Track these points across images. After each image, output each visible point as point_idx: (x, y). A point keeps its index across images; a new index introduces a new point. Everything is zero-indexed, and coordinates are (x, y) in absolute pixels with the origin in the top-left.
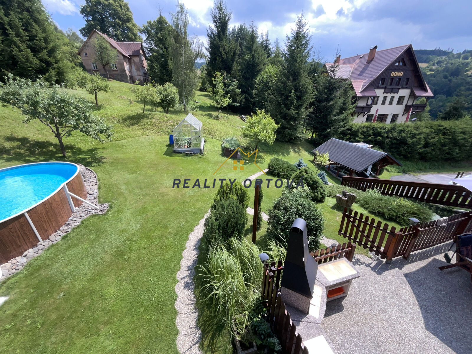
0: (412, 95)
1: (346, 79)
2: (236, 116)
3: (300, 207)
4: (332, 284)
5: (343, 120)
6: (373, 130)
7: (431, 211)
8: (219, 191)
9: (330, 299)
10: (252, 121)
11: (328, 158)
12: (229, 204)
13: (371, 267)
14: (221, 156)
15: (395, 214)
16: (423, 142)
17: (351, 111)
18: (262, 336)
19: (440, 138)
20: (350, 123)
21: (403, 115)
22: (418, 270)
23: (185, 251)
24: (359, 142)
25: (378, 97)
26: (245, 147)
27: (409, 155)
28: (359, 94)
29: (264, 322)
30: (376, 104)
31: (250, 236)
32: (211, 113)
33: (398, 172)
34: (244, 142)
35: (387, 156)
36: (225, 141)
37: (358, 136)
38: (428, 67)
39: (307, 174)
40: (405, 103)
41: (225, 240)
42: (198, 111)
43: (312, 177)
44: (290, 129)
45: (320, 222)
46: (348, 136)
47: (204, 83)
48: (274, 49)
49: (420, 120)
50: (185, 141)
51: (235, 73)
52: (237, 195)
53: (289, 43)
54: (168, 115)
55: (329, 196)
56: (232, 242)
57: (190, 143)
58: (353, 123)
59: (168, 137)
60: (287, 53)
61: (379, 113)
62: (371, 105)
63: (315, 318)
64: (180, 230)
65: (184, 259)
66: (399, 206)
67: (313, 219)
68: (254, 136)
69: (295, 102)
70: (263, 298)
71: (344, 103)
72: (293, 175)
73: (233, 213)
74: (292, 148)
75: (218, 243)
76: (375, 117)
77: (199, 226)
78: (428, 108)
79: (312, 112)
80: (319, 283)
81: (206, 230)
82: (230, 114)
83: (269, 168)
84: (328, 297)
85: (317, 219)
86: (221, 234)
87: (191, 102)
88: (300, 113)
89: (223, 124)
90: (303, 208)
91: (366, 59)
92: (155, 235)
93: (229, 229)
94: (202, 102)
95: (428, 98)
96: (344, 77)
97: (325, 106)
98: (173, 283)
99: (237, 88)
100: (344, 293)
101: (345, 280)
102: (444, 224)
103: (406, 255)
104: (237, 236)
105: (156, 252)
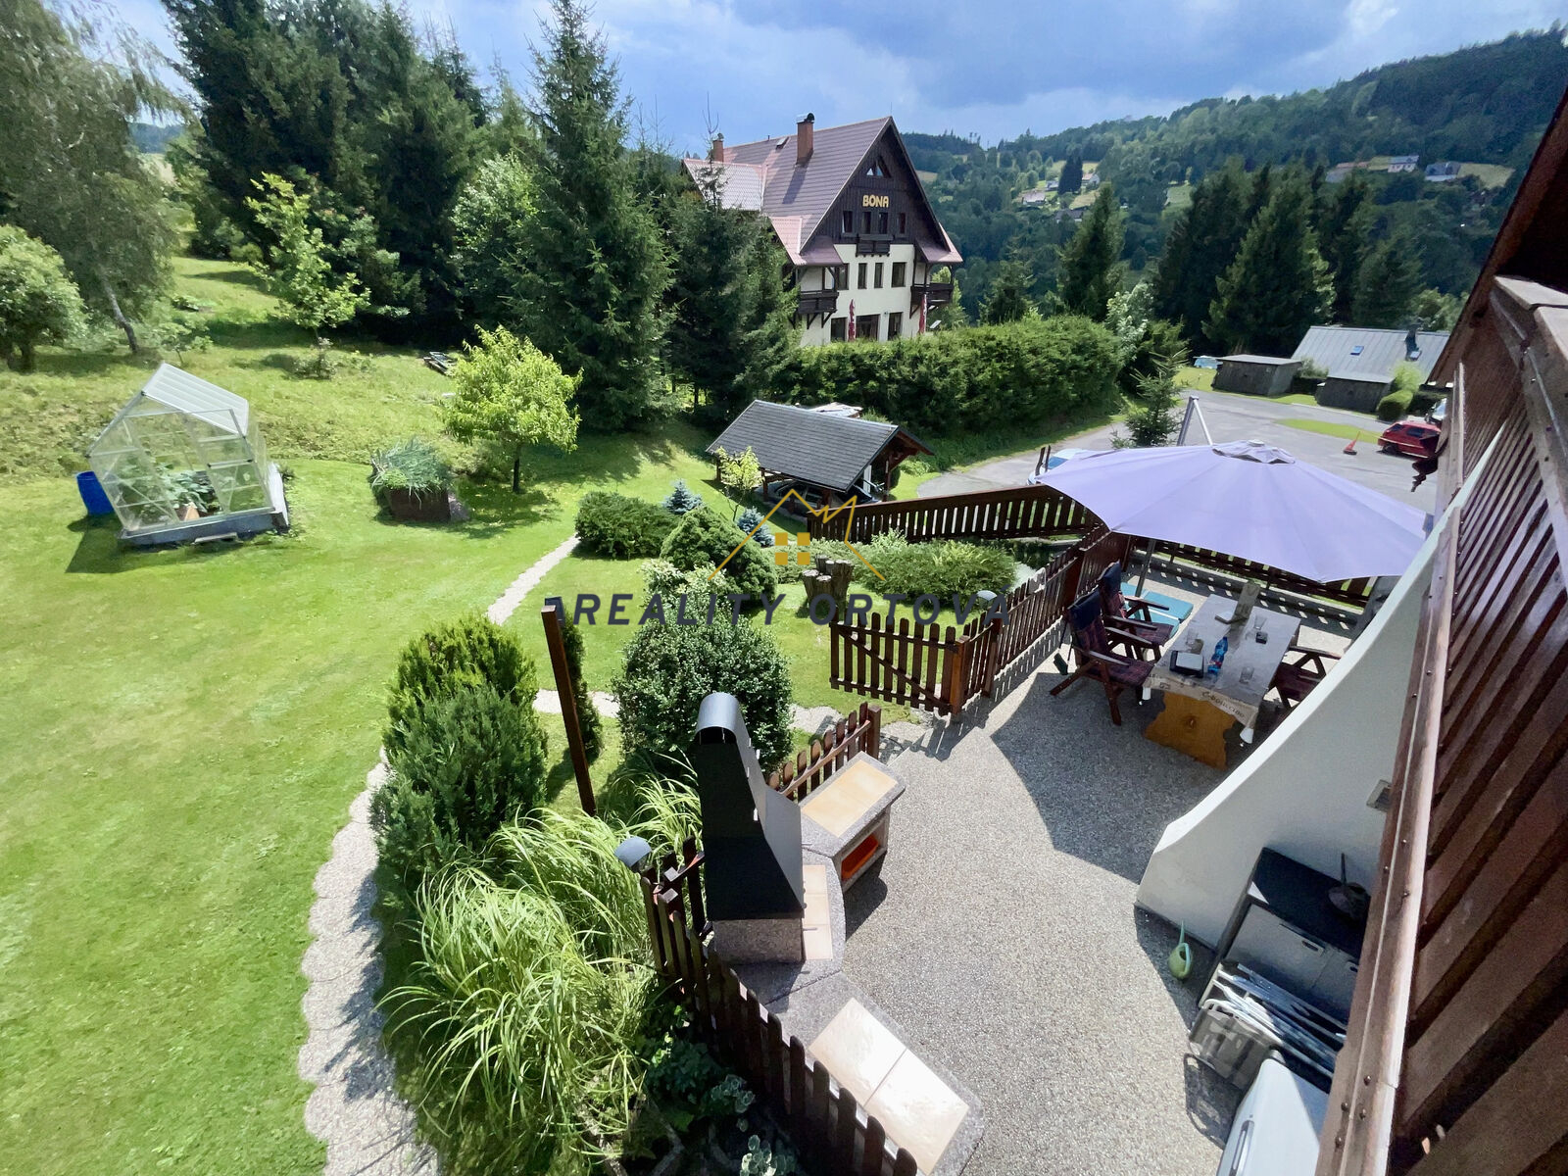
0: (920, 259)
1: (753, 212)
2: (404, 358)
3: (709, 647)
4: (845, 841)
5: (773, 341)
6: (854, 364)
7: (1011, 558)
8: (402, 670)
9: (851, 882)
10: (474, 372)
11: (756, 466)
12: (459, 711)
13: (924, 749)
14: (378, 525)
15: (945, 588)
16: (964, 385)
17: (787, 312)
18: (690, 1097)
19: (994, 369)
20: (791, 350)
21: (911, 314)
22: (1015, 715)
23: (314, 950)
24: (826, 401)
25: (846, 266)
26: (474, 470)
27: (943, 423)
28: (798, 260)
29: (687, 1047)
30: (846, 287)
31: (571, 789)
32: (282, 351)
33: (931, 471)
34: (464, 456)
35: (899, 432)
36: (383, 460)
37: (821, 386)
38: (937, 183)
39: (707, 528)
40: (908, 282)
41: (476, 847)
42: (211, 347)
43: (723, 536)
44: (620, 387)
45: (776, 673)
46: (797, 389)
47: (206, 223)
48: (493, 94)
49: (949, 327)
50: (180, 490)
51: (353, 180)
52: (483, 667)
53: (544, 73)
54: (39, 380)
55: (784, 581)
56: (505, 843)
57: (209, 496)
58: (801, 346)
59: (71, 485)
60: (548, 111)
61: (858, 312)
62: (835, 289)
63: (825, 962)
64: (261, 874)
65: (315, 987)
66: (949, 563)
67: (756, 672)
68: (495, 428)
69: (615, 291)
70: (666, 978)
71: (766, 289)
72: (667, 541)
73: (482, 737)
74: (644, 451)
75: (452, 870)
76: (851, 325)
77: (351, 828)
78: (957, 294)
79: (677, 322)
80: (813, 856)
81: (384, 841)
82: (378, 352)
83: (581, 533)
84: (843, 879)
85: (767, 666)
86: (456, 830)
87: (162, 308)
88: (639, 327)
89: (353, 395)
90: (718, 645)
91: (792, 152)
92: (127, 948)
93: (483, 802)
94: (220, 309)
95: (953, 266)
96: (748, 207)
97: (711, 299)
98: (285, 1108)
99: (380, 245)
100: (880, 847)
101: (874, 815)
102: (1042, 587)
103: (987, 689)
104: (522, 814)
105: (156, 1022)
